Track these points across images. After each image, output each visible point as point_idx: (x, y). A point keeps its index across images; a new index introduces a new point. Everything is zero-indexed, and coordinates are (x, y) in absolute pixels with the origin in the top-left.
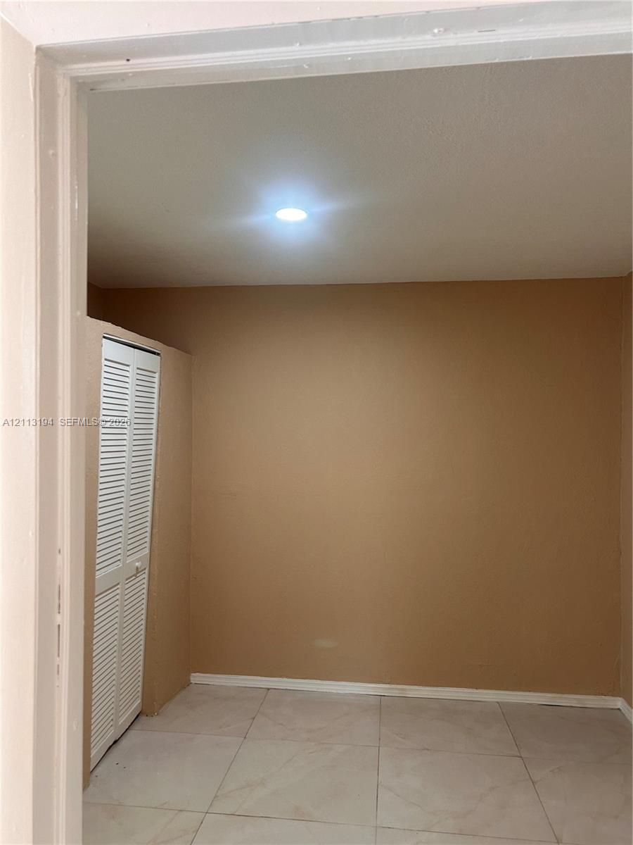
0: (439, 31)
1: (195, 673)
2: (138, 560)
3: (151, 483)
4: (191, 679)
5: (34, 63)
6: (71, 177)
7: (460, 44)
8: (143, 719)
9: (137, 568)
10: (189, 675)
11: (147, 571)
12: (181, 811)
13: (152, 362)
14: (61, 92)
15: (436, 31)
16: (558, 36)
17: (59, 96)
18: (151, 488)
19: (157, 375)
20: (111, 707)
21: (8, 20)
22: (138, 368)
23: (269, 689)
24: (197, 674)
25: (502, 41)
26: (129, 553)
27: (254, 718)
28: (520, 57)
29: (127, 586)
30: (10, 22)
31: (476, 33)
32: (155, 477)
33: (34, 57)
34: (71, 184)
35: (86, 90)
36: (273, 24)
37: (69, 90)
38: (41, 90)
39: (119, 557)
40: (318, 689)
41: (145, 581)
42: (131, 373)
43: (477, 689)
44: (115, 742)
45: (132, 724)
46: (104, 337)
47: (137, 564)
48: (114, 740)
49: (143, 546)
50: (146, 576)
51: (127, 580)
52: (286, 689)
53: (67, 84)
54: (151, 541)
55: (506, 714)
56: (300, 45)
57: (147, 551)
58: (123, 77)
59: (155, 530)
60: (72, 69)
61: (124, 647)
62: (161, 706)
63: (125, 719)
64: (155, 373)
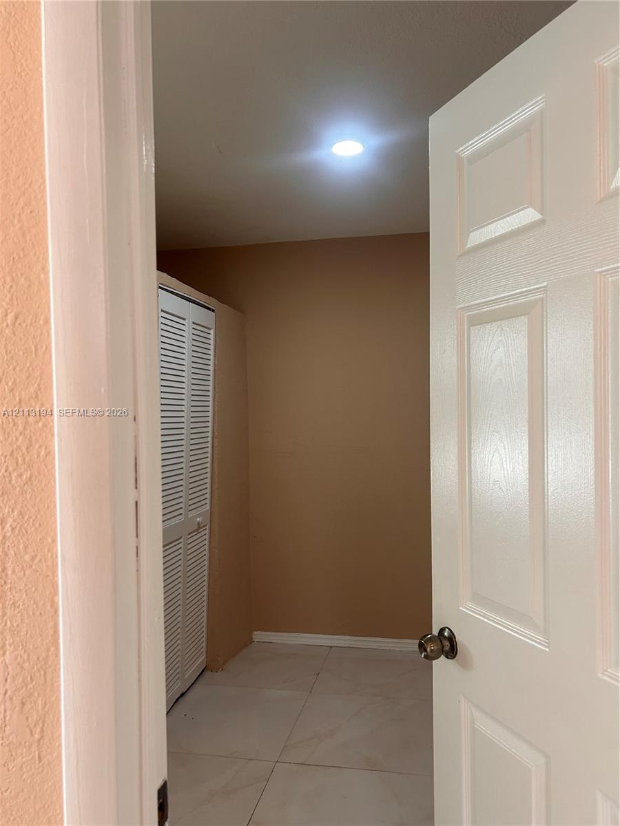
1: (257, 631)
2: (200, 515)
3: (209, 439)
4: (254, 637)
8: (208, 674)
9: (199, 523)
10: (251, 634)
11: (208, 527)
12: (251, 760)
13: (207, 318)
18: (209, 445)
19: (212, 332)
20: (177, 661)
22: (193, 323)
23: (331, 647)
24: (259, 632)
26: (190, 508)
27: (318, 674)
29: (189, 541)
32: (213, 434)
39: (181, 511)
40: (381, 646)
41: (207, 537)
42: (187, 327)
44: (182, 695)
45: (197, 678)
46: (160, 288)
47: (198, 519)
48: (180, 693)
49: (204, 502)
50: (207, 532)
51: (189, 535)
52: (349, 647)
54: (211, 498)
57: (207, 507)
59: (215, 487)
61: (188, 602)
62: (225, 662)
63: (191, 674)
64: (210, 329)
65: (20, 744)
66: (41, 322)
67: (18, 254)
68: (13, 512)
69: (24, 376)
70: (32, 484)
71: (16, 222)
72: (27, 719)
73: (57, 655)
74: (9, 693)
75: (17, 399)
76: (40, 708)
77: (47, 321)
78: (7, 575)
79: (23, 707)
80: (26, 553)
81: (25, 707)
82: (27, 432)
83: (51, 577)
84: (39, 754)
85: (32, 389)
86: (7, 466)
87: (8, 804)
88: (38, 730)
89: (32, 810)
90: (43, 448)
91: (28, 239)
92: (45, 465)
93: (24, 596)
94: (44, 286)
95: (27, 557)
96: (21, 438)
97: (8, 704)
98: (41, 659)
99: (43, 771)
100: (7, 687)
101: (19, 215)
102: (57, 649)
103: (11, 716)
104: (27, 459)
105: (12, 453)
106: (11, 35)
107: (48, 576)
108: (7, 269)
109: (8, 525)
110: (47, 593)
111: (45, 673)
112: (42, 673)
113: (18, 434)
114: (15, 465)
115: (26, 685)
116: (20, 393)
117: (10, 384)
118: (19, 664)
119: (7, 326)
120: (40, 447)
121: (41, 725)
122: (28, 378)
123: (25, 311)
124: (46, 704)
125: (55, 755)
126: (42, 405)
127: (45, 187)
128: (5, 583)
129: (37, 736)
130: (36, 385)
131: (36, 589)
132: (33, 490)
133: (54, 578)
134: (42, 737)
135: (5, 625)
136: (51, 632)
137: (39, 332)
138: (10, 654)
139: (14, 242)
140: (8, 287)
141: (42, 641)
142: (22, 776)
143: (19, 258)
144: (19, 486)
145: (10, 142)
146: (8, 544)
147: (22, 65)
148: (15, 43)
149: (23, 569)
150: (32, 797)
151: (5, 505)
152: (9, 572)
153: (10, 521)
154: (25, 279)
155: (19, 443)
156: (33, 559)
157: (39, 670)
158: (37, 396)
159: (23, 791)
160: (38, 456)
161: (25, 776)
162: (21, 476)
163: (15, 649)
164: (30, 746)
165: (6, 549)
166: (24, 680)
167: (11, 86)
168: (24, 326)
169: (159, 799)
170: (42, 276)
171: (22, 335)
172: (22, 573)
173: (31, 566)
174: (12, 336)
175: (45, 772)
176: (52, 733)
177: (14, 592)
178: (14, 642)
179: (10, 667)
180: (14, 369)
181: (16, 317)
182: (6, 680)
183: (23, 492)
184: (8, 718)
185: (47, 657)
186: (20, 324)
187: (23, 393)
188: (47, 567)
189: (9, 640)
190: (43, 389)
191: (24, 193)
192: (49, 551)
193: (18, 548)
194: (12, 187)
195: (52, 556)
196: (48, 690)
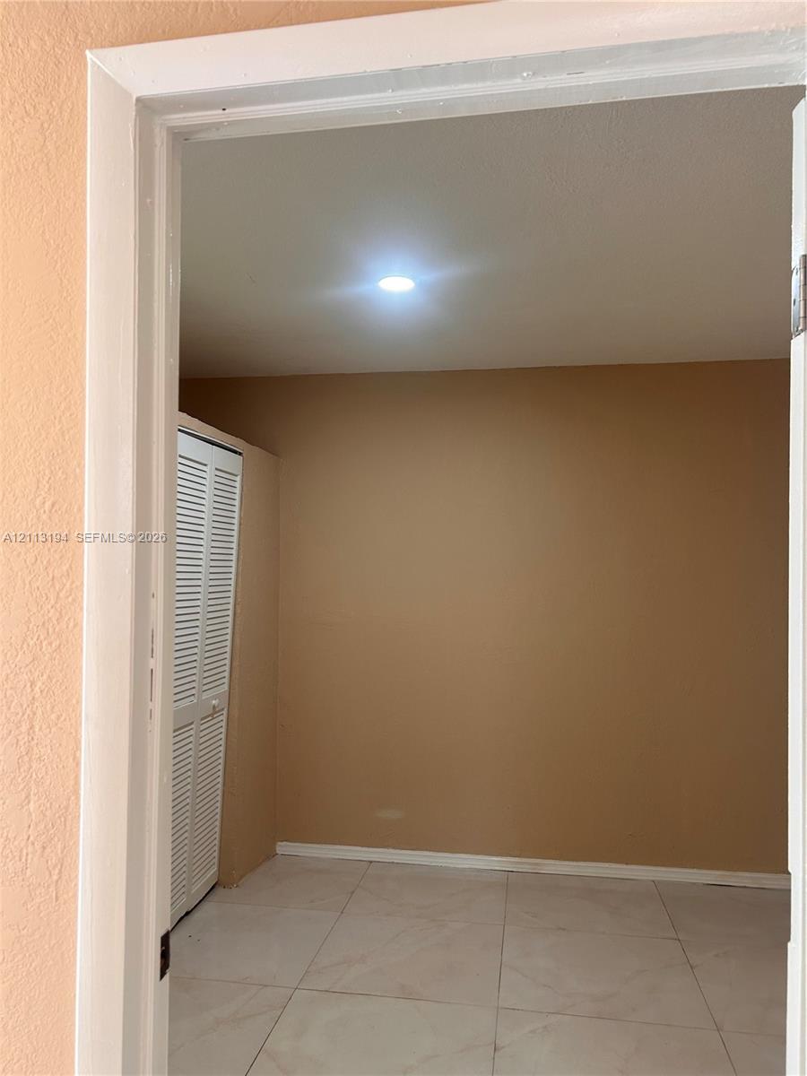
0: (528, 75)
1: (282, 841)
2: (214, 698)
3: (231, 606)
4: (278, 849)
5: (134, 114)
6: (167, 225)
7: (550, 86)
8: (220, 891)
9: (214, 707)
10: (275, 844)
11: (225, 712)
12: (265, 986)
13: (233, 463)
14: (158, 142)
15: (525, 74)
16: (646, 76)
17: (156, 146)
18: (230, 613)
19: (238, 479)
20: (182, 871)
21: (108, 72)
22: (216, 469)
23: (371, 862)
24: (285, 843)
25: (591, 83)
26: (205, 688)
27: (353, 892)
28: (614, 98)
29: (202, 727)
30: (111, 74)
31: (564, 76)
32: (235, 600)
33: (134, 108)
34: (167, 232)
35: (181, 138)
36: (365, 72)
37: (165, 139)
38: (140, 139)
39: (193, 691)
41: (224, 723)
42: (209, 473)
43: (627, 864)
44: (187, 913)
45: (206, 895)
46: (179, 430)
47: (214, 702)
48: (185, 911)
49: (221, 681)
50: (224, 718)
51: (202, 720)
52: (392, 862)
53: (164, 134)
54: (231, 676)
55: (664, 896)
56: (393, 91)
57: (226, 687)
58: (217, 126)
59: (236, 663)
60: (166, 120)
61: (198, 800)
62: (242, 877)
63: (199, 888)
64: (236, 476)
65: (40, 884)
66: (75, 510)
67: (57, 451)
68: (42, 676)
69: (57, 557)
70: (60, 652)
71: (57, 422)
72: (47, 862)
73: (77, 804)
74: (32, 838)
75: (51, 576)
76: (59, 851)
77: (81, 509)
78: (34, 732)
79: (43, 851)
80: (53, 712)
81: (46, 851)
82: (58, 606)
83: (74, 734)
84: (56, 893)
85: (65, 568)
86: (39, 636)
87: (25, 942)
88: (57, 871)
89: (46, 946)
90: (72, 620)
91: (67, 438)
92: (73, 635)
93: (49, 751)
94: (79, 479)
95: (53, 716)
96: (52, 611)
97: (30, 849)
98: (62, 806)
99: (59, 909)
100: (30, 832)
101: (60, 417)
102: (78, 798)
103: (32, 859)
104: (57, 629)
105: (44, 623)
106: (59, 264)
107: (71, 733)
108: (47, 463)
109: (37, 688)
110: (71, 748)
111: (65, 821)
112: (63, 819)
113: (50, 606)
114: (46, 635)
115: (48, 831)
116: (54, 571)
117: (45, 563)
118: (42, 811)
119: (45, 512)
120: (69, 619)
121: (59, 867)
122: (61, 558)
123: (60, 499)
124: (65, 848)
125: (70, 894)
126: (73, 582)
127: (84, 396)
128: (33, 739)
129: (55, 877)
130: (68, 565)
131: (60, 745)
132: (61, 656)
133: (76, 735)
134: (60, 878)
135: (31, 777)
136: (72, 782)
137: (72, 518)
138: (35, 803)
139: (54, 440)
140: (47, 479)
141: (64, 791)
142: (39, 914)
143: (58, 454)
144: (49, 653)
145: (55, 355)
146: (37, 704)
147: (68, 291)
148: (62, 270)
149: (49, 727)
150: (48, 933)
151: (35, 670)
152: (37, 730)
153: (39, 684)
154: (63, 473)
155: (50, 615)
156: (58, 718)
157: (60, 817)
158: (68, 575)
159: (39, 928)
160: (67, 627)
161: (42, 915)
162: (50, 644)
163: (39, 799)
164: (49, 886)
165: (34, 709)
166: (45, 827)
167: (57, 307)
168: (60, 512)
169: (162, 946)
170: (78, 470)
171: (57, 521)
172: (48, 730)
173: (57, 724)
174: (48, 521)
175: (61, 910)
176: (69, 875)
177: (40, 747)
178: (38, 792)
179: (34, 815)
180: (49, 550)
181: (53, 505)
182: (29, 826)
183: (52, 659)
184: (29, 861)
185: (69, 804)
186: (56, 511)
187: (56, 571)
188: (71, 725)
189: (34, 790)
190: (74, 569)
191: (65, 399)
192: (73, 711)
193: (45, 708)
194: (55, 393)
195: (76, 716)
196: (68, 834)
